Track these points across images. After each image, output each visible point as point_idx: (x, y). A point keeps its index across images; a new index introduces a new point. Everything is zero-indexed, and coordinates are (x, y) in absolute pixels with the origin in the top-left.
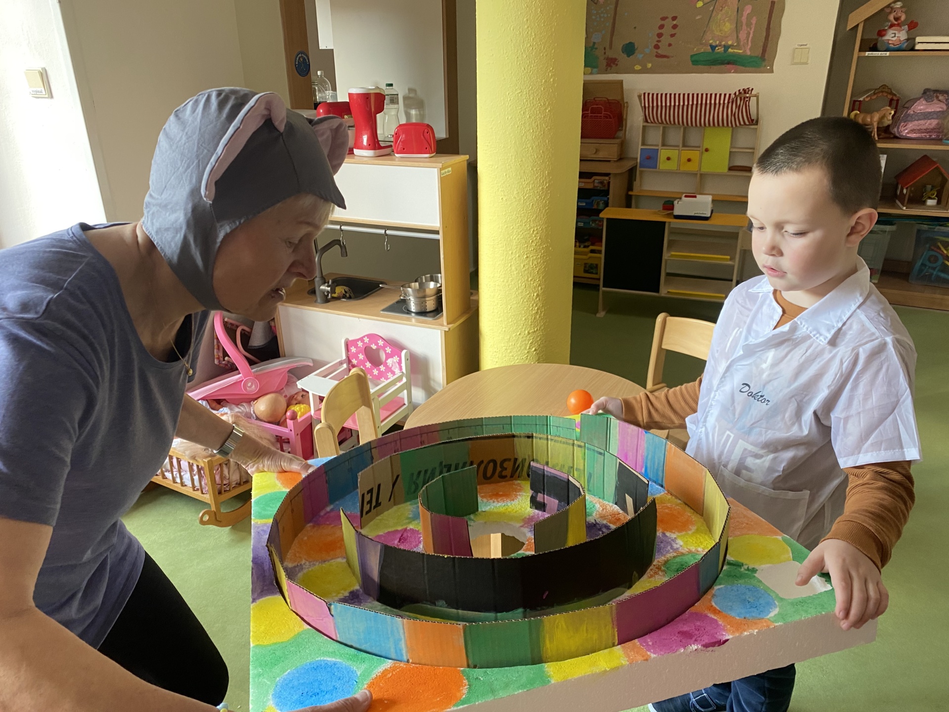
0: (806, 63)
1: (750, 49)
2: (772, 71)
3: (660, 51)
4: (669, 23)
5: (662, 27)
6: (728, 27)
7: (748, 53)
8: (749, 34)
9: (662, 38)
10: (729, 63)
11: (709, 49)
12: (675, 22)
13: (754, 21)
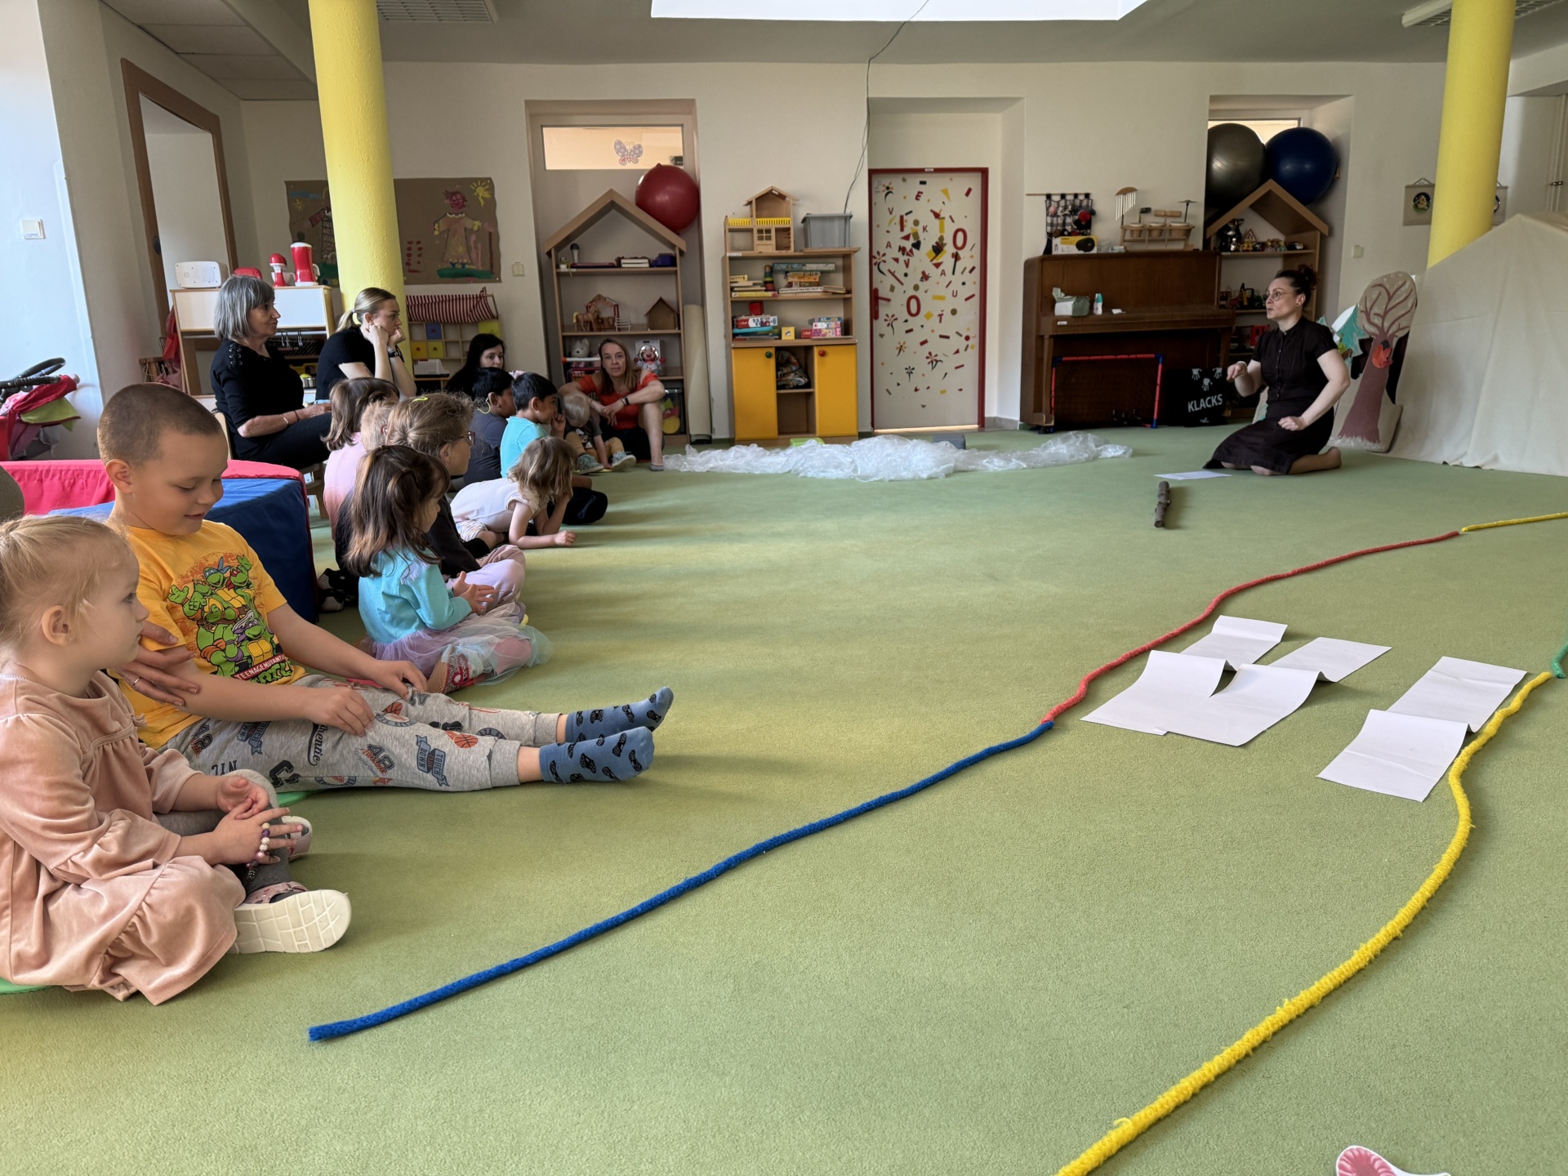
0: (523, 275)
1: (482, 265)
2: (500, 281)
3: (412, 268)
4: (415, 246)
5: (409, 249)
6: (461, 249)
7: (481, 268)
8: (477, 255)
9: (412, 258)
10: (467, 276)
11: (451, 266)
12: (419, 246)
13: (479, 245)
